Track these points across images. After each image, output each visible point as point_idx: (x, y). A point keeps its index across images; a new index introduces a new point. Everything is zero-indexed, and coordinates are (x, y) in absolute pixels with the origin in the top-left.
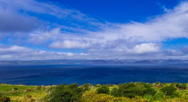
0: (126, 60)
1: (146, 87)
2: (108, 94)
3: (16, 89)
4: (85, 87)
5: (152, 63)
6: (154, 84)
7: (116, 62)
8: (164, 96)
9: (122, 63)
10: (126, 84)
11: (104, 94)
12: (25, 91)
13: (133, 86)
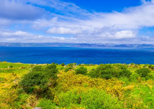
0: (108, 44)
1: (122, 69)
2: (85, 75)
3: (11, 67)
4: (70, 66)
5: (129, 47)
6: (130, 65)
7: (99, 46)
8: (139, 77)
9: (104, 46)
10: (103, 65)
11: (81, 75)
12: (20, 68)
13: (110, 67)
